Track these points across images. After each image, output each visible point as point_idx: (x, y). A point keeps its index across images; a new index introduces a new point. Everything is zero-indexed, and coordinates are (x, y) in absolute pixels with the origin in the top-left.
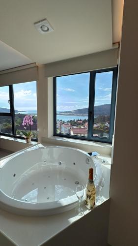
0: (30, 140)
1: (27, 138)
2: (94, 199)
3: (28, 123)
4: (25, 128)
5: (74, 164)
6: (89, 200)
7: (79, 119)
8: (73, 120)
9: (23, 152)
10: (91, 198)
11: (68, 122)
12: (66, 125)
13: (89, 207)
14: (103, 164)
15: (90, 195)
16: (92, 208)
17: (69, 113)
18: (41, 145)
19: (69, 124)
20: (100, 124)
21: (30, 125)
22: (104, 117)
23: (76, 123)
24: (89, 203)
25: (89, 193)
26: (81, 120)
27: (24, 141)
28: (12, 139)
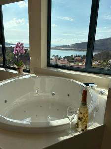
0: (21, 70)
1: (19, 68)
2: (86, 122)
3: (20, 51)
4: (17, 57)
5: (68, 95)
6: (80, 123)
7: (78, 55)
8: (70, 55)
9: (14, 80)
10: (83, 120)
11: (65, 57)
12: (62, 61)
13: (80, 129)
14: (100, 96)
15: (82, 118)
16: (83, 130)
17: (67, 48)
18: (33, 75)
19: (66, 60)
20: (101, 61)
21: (22, 54)
22: (108, 53)
23: (73, 59)
24: (80, 126)
25: (82, 116)
26: (79, 56)
27: (16, 72)
28: (3, 69)
